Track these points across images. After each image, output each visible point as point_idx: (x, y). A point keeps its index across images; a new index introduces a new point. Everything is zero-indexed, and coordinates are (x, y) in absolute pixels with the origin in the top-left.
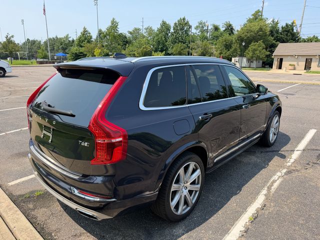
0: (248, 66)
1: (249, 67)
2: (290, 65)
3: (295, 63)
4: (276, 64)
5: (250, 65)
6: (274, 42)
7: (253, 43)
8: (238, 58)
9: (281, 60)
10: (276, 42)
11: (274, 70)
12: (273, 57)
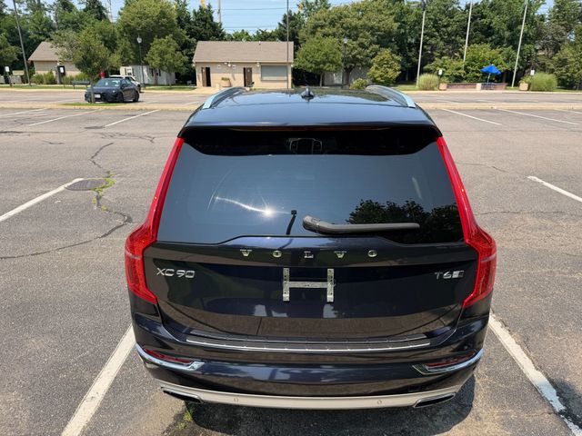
0: (152, 81)
1: (156, 84)
2: (223, 79)
3: (229, 76)
4: (200, 77)
5: (156, 80)
6: (187, 38)
7: (156, 40)
8: (130, 67)
9: (208, 71)
10: (190, 38)
11: (200, 89)
12: (194, 65)
